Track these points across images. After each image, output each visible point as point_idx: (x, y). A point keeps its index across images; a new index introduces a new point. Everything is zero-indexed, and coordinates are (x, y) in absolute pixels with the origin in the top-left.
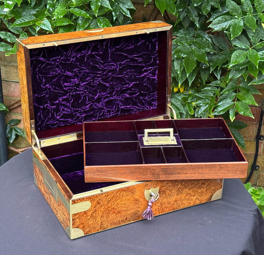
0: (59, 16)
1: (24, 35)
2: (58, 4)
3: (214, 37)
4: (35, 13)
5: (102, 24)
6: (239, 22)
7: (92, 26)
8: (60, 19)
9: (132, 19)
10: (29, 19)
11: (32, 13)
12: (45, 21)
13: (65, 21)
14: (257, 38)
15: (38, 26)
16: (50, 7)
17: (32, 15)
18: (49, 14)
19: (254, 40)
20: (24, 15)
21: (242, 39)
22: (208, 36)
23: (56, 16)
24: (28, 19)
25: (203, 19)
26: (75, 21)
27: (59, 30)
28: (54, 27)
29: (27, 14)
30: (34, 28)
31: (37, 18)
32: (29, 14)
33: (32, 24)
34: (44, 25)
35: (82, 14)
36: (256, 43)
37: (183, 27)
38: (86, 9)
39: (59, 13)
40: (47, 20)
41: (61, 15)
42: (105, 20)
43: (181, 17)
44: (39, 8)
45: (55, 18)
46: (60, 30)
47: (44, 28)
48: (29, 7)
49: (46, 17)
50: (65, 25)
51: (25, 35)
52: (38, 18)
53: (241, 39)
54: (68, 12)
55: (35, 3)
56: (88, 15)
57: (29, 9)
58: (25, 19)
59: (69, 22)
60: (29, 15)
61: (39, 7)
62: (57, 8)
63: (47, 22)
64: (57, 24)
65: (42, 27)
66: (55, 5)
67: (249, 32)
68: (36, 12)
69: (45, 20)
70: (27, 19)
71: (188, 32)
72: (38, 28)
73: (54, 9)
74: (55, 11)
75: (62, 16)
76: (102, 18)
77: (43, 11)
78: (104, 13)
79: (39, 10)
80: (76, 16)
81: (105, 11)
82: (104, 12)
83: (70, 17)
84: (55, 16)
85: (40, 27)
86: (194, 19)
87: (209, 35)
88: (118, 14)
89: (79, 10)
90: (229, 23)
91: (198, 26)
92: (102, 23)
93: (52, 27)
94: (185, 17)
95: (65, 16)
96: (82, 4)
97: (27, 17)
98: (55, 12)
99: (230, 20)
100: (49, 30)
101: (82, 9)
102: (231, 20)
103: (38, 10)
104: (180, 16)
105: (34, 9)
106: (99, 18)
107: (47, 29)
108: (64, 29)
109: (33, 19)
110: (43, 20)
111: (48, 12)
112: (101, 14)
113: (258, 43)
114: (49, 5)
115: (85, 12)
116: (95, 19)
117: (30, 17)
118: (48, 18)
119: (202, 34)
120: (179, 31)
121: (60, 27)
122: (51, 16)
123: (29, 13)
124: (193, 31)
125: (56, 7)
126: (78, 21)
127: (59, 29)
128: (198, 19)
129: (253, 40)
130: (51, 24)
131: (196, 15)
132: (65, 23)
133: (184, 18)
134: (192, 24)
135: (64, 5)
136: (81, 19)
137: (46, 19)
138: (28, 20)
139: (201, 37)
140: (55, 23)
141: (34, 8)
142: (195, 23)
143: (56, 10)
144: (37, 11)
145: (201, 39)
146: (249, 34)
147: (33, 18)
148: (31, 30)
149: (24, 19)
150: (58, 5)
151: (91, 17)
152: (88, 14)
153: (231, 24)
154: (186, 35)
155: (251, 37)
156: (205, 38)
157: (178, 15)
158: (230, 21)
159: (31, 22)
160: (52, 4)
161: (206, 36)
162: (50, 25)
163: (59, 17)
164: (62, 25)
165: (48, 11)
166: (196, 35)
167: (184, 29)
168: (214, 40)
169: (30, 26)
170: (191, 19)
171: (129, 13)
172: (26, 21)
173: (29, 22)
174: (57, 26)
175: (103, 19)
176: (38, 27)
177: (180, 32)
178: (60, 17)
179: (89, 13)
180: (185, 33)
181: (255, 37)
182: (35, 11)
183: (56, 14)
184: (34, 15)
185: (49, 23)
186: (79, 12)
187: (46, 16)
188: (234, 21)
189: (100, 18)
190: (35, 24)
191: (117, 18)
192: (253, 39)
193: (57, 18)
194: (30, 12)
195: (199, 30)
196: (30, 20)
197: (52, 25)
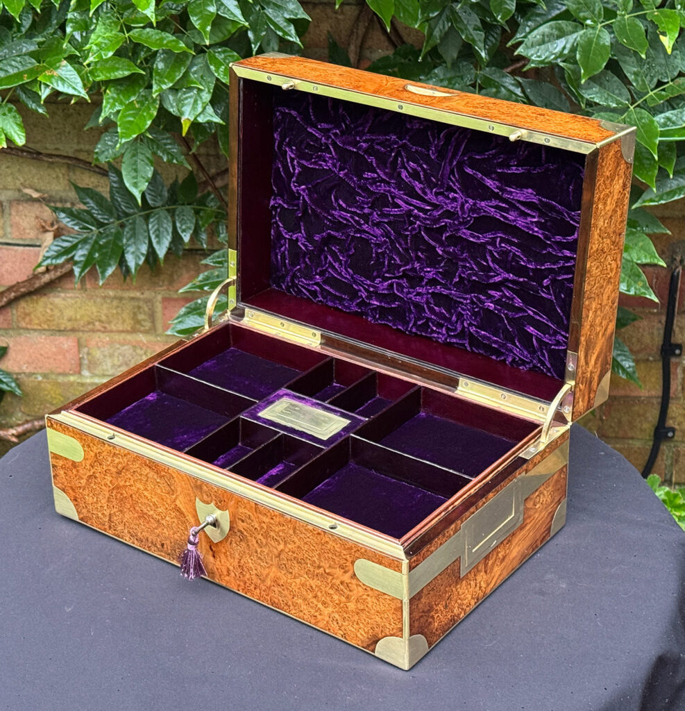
0: (103, 52)
1: (7, 113)
2: (97, 20)
3: (531, 84)
4: (33, 48)
5: (223, 67)
6: (599, 36)
7: (196, 76)
8: (107, 60)
9: (302, 46)
10: (19, 67)
11: (24, 50)
12: (64, 68)
13: (120, 66)
14: (648, 77)
15: (45, 84)
16: (75, 29)
17: (25, 55)
18: (73, 49)
19: (640, 83)
20: (5, 56)
21: (608, 81)
22: (513, 82)
23: (95, 54)
24: (16, 67)
25: (495, 36)
26: (147, 64)
27: (105, 91)
28: (89, 85)
29: (12, 53)
30: (34, 90)
31: (39, 62)
32: (18, 54)
33: (29, 80)
34: (62, 79)
35: (165, 42)
36: (645, 91)
37: (442, 60)
38: (174, 27)
39: (103, 45)
40: (70, 67)
41: (109, 51)
42: (229, 56)
43: (437, 33)
44: (45, 33)
45: (91, 59)
46: (108, 91)
47: (61, 88)
48: (15, 33)
49: (65, 59)
50: (120, 76)
51: (10, 110)
52: (44, 62)
53: (606, 82)
54: (126, 42)
55: (30, 22)
56: (182, 45)
57: (15, 39)
58: (9, 67)
59: (131, 68)
60: (19, 56)
61: (44, 29)
62: (97, 30)
63: (70, 71)
64: (98, 76)
65: (58, 86)
66: (89, 23)
67: (625, 62)
68: (37, 46)
69: (64, 66)
70: (11, 66)
71: (458, 74)
72: (44, 91)
73: (84, 34)
74: (90, 41)
75: (110, 54)
76: (220, 50)
77: (56, 43)
78: (225, 35)
79: (44, 39)
80: (149, 50)
81: (229, 32)
82: (226, 33)
83: (133, 55)
84: (90, 54)
85: (52, 85)
86: (471, 37)
87: (515, 79)
88: (265, 35)
89: (157, 34)
90: (572, 41)
91: (483, 54)
92: (223, 65)
93: (85, 85)
94: (447, 34)
95: (118, 53)
96: (163, 17)
97: (14, 61)
98: (91, 44)
99: (573, 32)
100: (76, 93)
101: (163, 30)
102: (577, 31)
103: (40, 39)
104: (433, 30)
105: (31, 38)
106: (212, 51)
107: (71, 91)
108: (119, 87)
109: (30, 66)
110: (58, 68)
111: (69, 45)
112: (218, 40)
113: (652, 90)
114: (71, 25)
115: (174, 38)
116: (202, 54)
117: (21, 62)
118: (72, 59)
119: (495, 77)
120: (433, 72)
121: (107, 83)
122: (79, 55)
123: (17, 51)
124: (472, 69)
125: (93, 27)
126: (154, 63)
127: (103, 88)
128: (481, 35)
129: (637, 84)
130: (81, 77)
131: (476, 25)
132: (121, 72)
133: (445, 36)
134: (468, 52)
135: (113, 22)
136: (162, 56)
137: (65, 63)
138: (16, 71)
139: (494, 85)
140: (91, 72)
141: (30, 35)
142: (476, 48)
143: (93, 36)
144: (40, 44)
145: (494, 90)
146: (627, 66)
147: (30, 63)
148: (24, 96)
149: (5, 68)
150: (97, 24)
151: (191, 49)
152: (181, 42)
153: (575, 44)
154: (453, 82)
155: (633, 77)
156: (504, 87)
157: (427, 27)
158: (575, 36)
159: (26, 75)
160: (81, 19)
161: (507, 81)
162: (79, 80)
163: (104, 57)
164: (112, 78)
165: (69, 42)
166: (479, 81)
167: (446, 67)
168: (529, 90)
169: (22, 87)
170: (463, 37)
171: (293, 32)
172: (12, 71)
173: (19, 75)
174: (99, 82)
175: (224, 52)
176: (45, 88)
177: (437, 75)
178: (106, 55)
179: (184, 39)
180: (449, 75)
181: (642, 76)
182: (32, 44)
183: (94, 48)
184: (32, 54)
185: (76, 73)
186: (157, 37)
187: (66, 55)
188: (584, 33)
189: (215, 52)
190: (35, 81)
191: (260, 46)
192: (636, 81)
193: (97, 60)
194: (21, 47)
195: (487, 67)
196: (21, 69)
197: (83, 80)
